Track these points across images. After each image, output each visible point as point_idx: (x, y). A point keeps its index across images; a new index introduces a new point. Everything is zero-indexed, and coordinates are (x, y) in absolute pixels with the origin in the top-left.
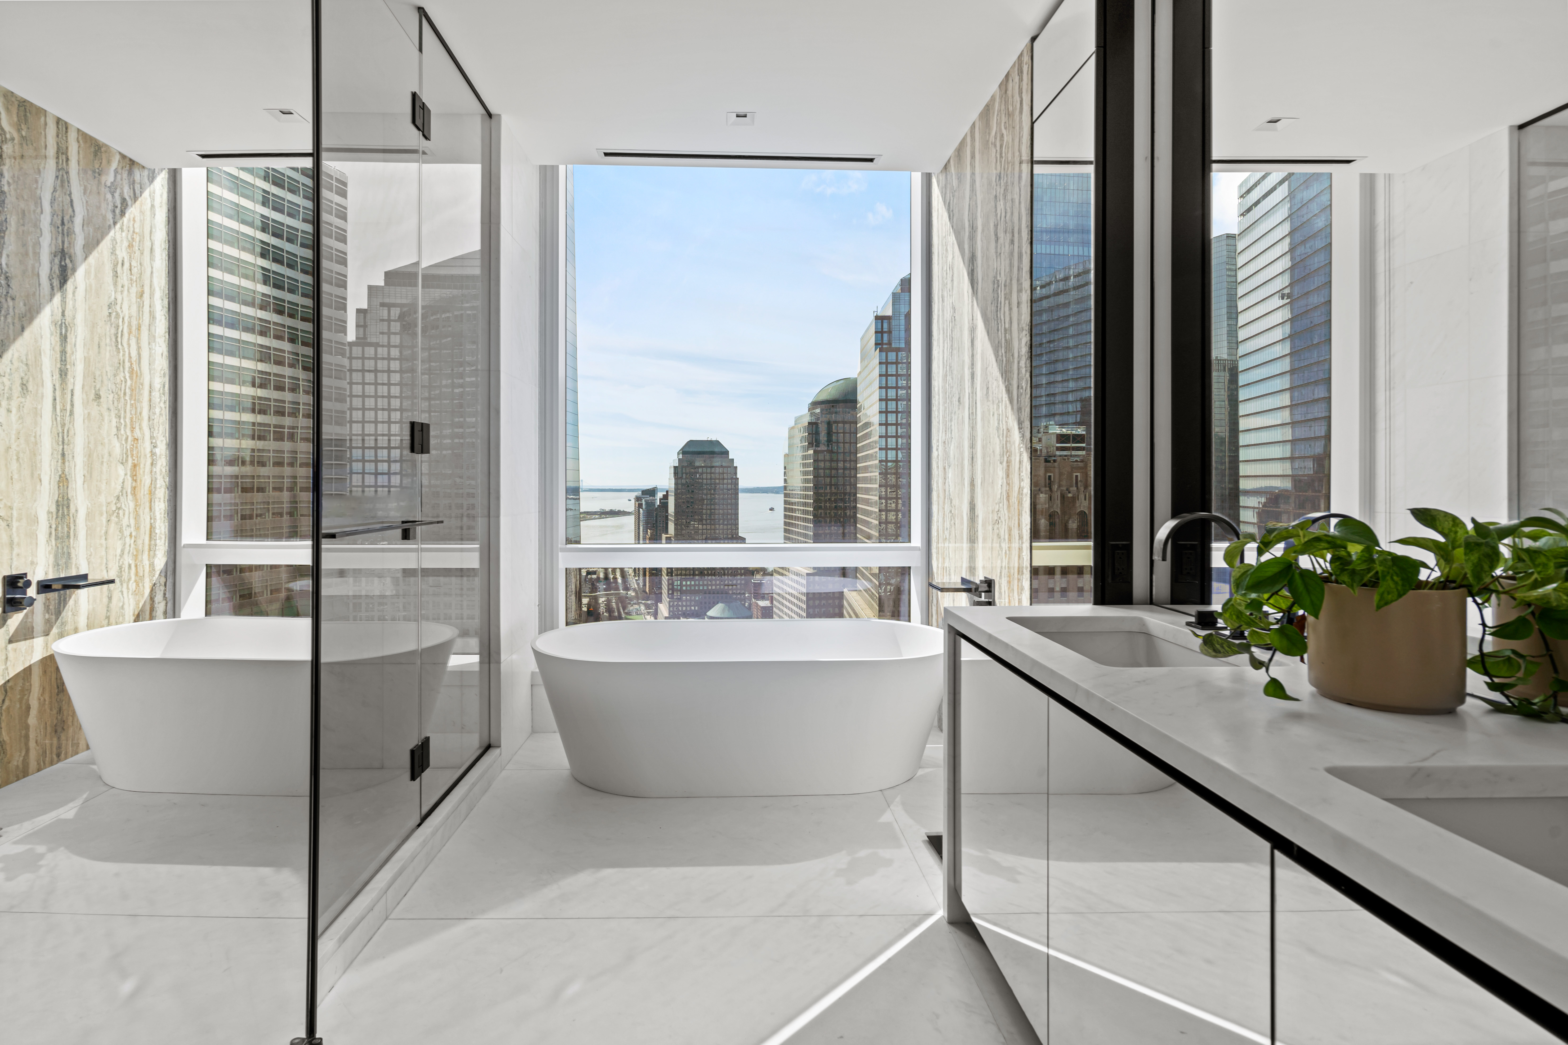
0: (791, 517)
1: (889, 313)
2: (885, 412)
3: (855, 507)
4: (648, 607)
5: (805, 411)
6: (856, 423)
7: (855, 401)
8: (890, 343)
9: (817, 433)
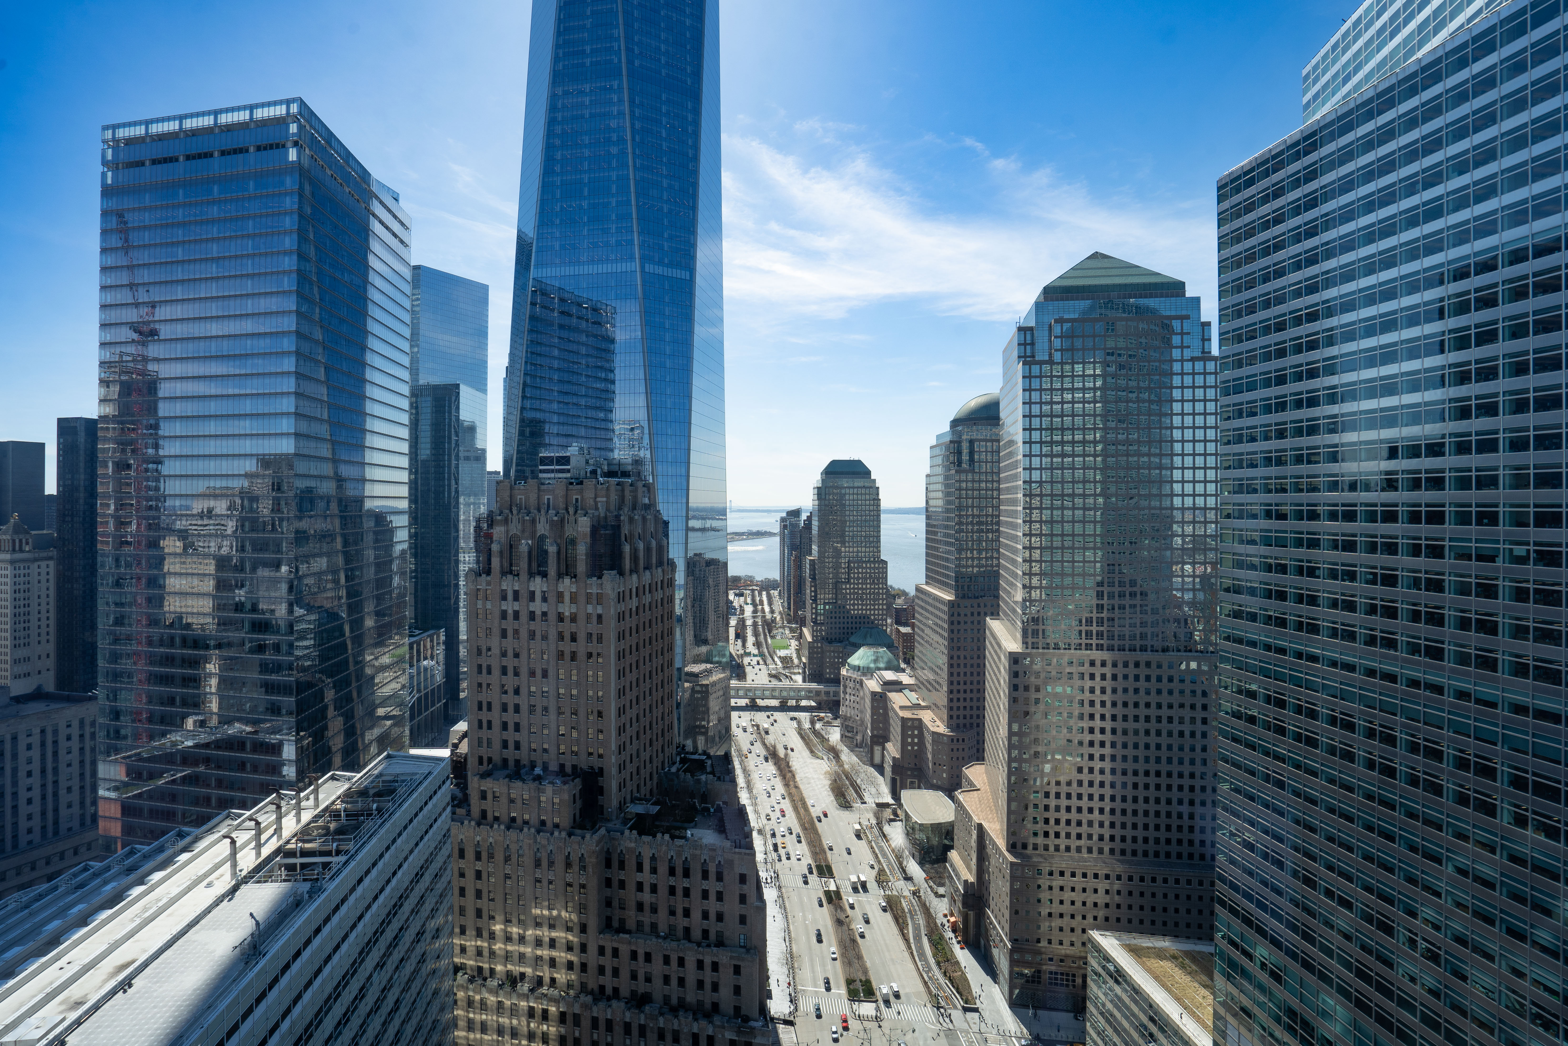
0: (933, 540)
1: (1032, 324)
2: (1028, 429)
3: (998, 531)
4: (792, 630)
5: (947, 428)
6: (998, 441)
7: (998, 418)
8: (1033, 356)
9: (959, 453)
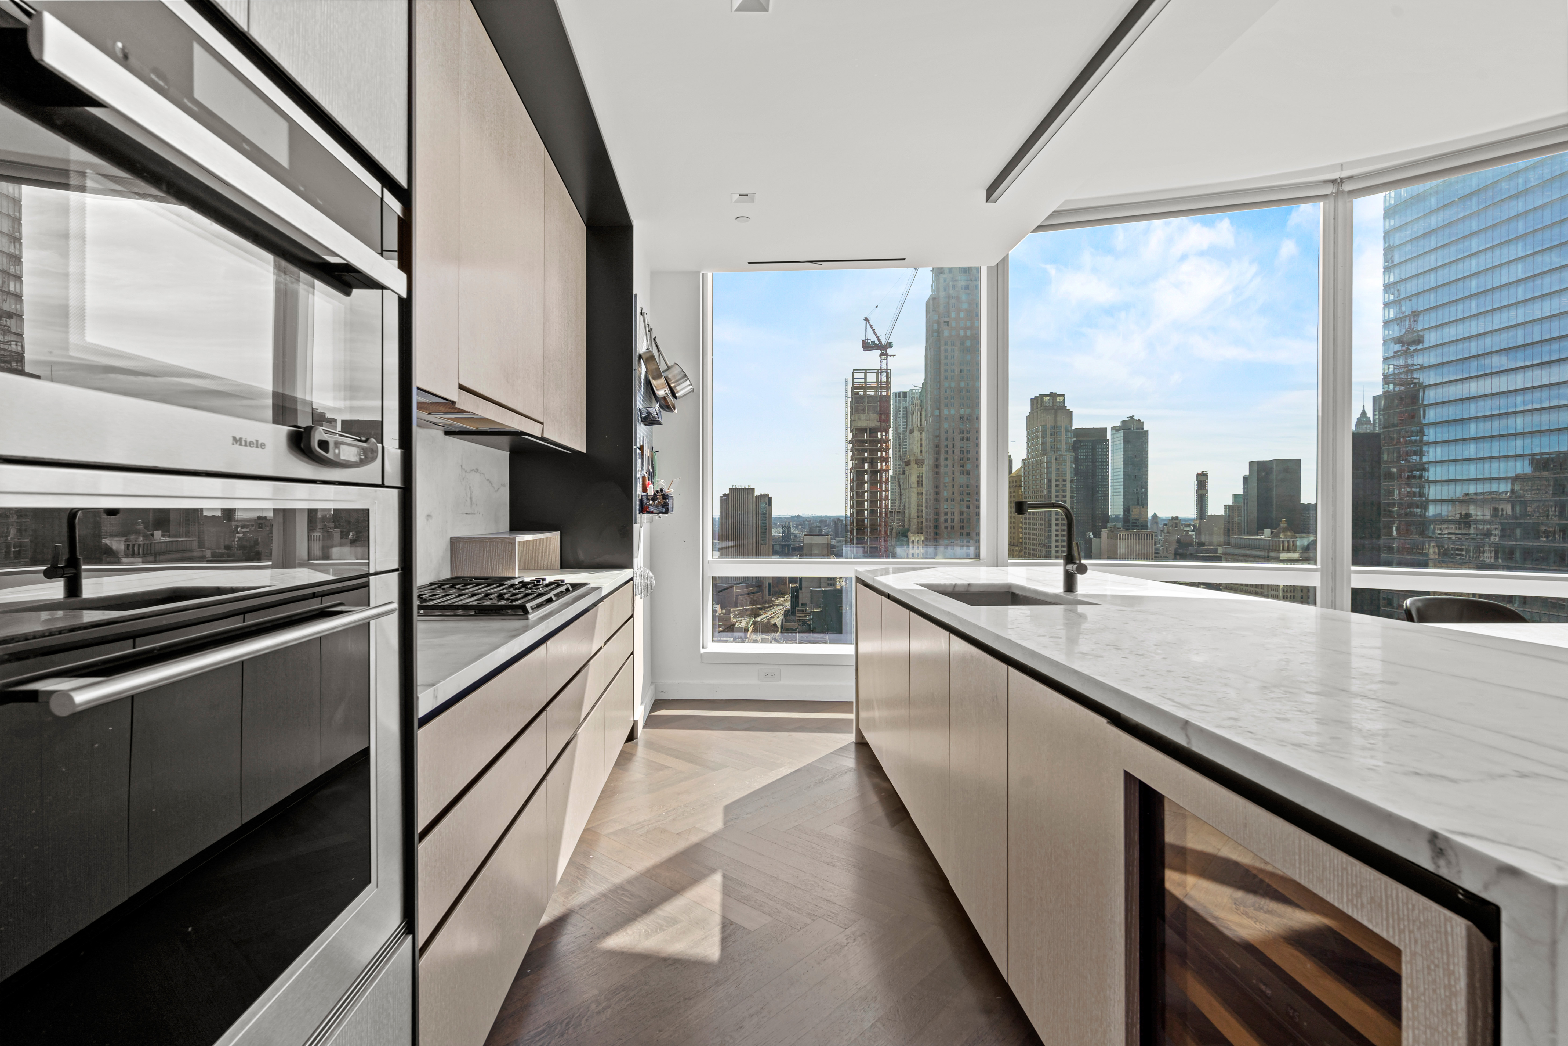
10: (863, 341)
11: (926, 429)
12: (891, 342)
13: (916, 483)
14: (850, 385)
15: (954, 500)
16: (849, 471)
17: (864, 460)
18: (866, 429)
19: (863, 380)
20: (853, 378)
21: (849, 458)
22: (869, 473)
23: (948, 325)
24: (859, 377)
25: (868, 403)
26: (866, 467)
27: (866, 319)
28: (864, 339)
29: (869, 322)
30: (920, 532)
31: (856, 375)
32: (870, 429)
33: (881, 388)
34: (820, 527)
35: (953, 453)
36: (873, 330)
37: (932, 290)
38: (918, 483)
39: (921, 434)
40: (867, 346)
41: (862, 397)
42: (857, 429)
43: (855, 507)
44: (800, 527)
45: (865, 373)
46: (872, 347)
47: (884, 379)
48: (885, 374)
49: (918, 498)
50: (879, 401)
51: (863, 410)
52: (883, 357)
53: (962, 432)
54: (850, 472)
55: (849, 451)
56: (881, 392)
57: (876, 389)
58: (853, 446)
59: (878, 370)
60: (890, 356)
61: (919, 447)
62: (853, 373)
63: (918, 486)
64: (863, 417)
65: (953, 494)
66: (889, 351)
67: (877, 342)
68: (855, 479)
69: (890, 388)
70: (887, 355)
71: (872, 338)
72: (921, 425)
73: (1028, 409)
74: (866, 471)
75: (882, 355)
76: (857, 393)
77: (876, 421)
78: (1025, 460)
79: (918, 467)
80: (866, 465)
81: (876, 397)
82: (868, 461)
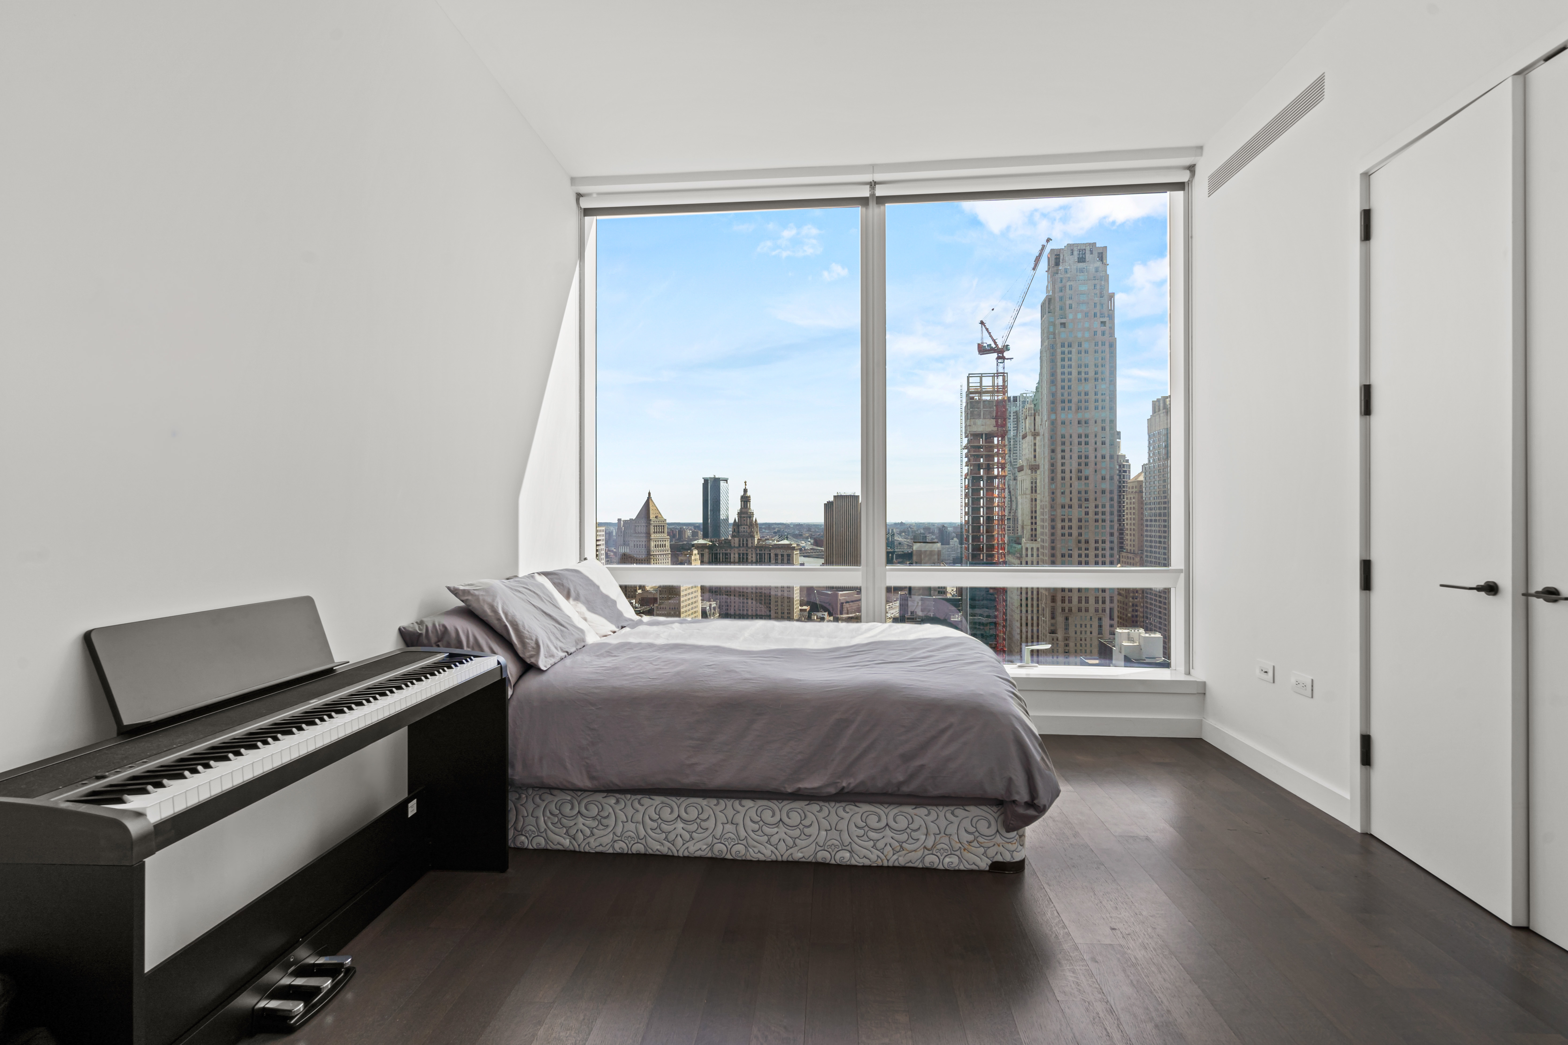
10: (979, 344)
11: (1041, 433)
12: (1008, 345)
13: (1030, 489)
14: (965, 389)
15: (1071, 506)
16: (964, 477)
17: (979, 466)
18: (982, 434)
19: (979, 385)
20: (968, 383)
21: (964, 464)
22: (985, 478)
23: (1065, 327)
24: (975, 382)
25: (984, 408)
26: (982, 474)
27: (982, 323)
28: (980, 342)
29: (985, 326)
30: (1034, 539)
31: (971, 380)
32: (986, 434)
33: (998, 392)
34: (924, 534)
35: (1071, 458)
36: (989, 333)
37: (1047, 291)
38: (1032, 490)
39: (1035, 439)
40: (983, 350)
41: (979, 402)
42: (972, 435)
43: (970, 514)
44: (903, 534)
45: (981, 378)
46: (988, 350)
47: (1001, 383)
48: (1001, 378)
49: (1032, 504)
50: (996, 406)
51: (979, 415)
52: (1000, 361)
53: (1080, 436)
54: (965, 479)
55: (964, 456)
56: (998, 396)
57: (992, 393)
58: (969, 452)
59: (994, 374)
60: (1007, 359)
61: (1033, 452)
62: (968, 377)
63: (1032, 492)
64: (979, 422)
65: (1071, 500)
66: (1006, 354)
67: (993, 346)
68: (970, 485)
69: (1007, 392)
70: (1004, 358)
71: (988, 341)
72: (1035, 430)
73: (1150, 412)
74: (982, 477)
75: (998, 358)
76: (972, 398)
77: (992, 426)
78: (1147, 464)
79: (1032, 473)
80: (982, 470)
81: (992, 401)
82: (984, 467)
